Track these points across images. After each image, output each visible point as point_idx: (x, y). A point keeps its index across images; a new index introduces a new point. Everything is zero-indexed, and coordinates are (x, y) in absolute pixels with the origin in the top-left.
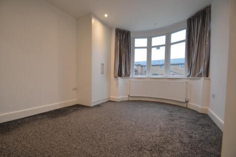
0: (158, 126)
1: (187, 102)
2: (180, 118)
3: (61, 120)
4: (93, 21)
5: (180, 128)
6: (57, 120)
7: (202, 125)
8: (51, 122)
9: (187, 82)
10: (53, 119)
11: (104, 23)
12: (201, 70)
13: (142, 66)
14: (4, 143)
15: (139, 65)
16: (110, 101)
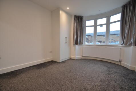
0: (99, 78)
1: (120, 61)
2: (115, 73)
3: (43, 70)
4: (61, 12)
5: (115, 81)
6: (40, 70)
7: (131, 79)
8: (37, 71)
9: (120, 48)
10: (38, 70)
11: (67, 13)
12: (131, 41)
13: (91, 36)
14: (13, 83)
15: (89, 35)
16: (70, 59)
